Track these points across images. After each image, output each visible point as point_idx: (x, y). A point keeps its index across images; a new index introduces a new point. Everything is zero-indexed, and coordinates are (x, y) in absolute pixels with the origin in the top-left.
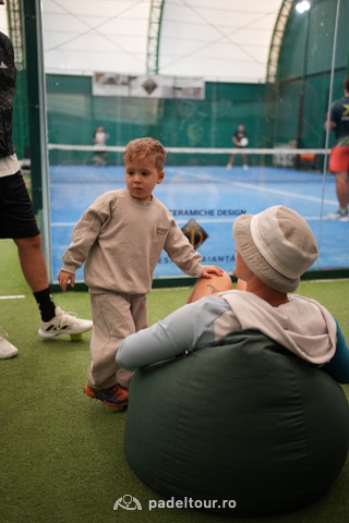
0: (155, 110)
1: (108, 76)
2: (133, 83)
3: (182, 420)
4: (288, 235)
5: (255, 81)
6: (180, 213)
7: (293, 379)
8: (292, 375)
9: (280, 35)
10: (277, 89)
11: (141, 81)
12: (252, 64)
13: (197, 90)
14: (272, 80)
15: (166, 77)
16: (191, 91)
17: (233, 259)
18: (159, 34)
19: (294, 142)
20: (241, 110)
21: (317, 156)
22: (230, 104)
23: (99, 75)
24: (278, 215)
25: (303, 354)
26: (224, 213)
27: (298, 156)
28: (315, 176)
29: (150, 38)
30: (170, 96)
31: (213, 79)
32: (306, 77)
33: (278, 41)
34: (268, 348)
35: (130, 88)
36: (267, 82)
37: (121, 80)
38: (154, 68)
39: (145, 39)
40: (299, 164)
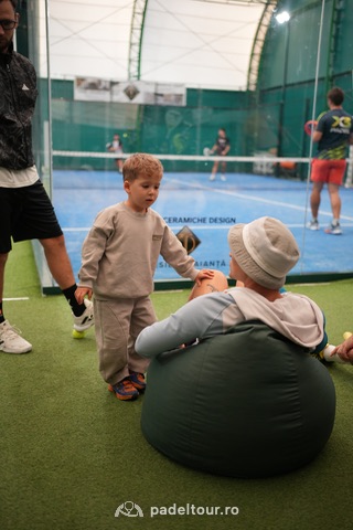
0: (134, 116)
1: (90, 81)
2: (115, 88)
3: (199, 396)
4: (274, 243)
5: (237, 89)
6: (175, 220)
7: (291, 361)
8: (290, 358)
9: (260, 44)
10: (257, 97)
11: (123, 87)
12: (233, 71)
13: (179, 97)
14: (253, 88)
15: (147, 83)
16: (173, 98)
17: (223, 264)
18: (141, 40)
19: (274, 150)
20: (222, 117)
21: (296, 164)
22: (210, 111)
23: (80, 80)
24: (265, 226)
25: (296, 339)
26: (215, 220)
27: (278, 164)
28: (296, 184)
29: (131, 44)
30: (152, 102)
31: (194, 86)
32: (286, 86)
33: (258, 50)
34: (270, 335)
35: (112, 94)
36: (248, 90)
37: (103, 84)
38: (136, 74)
39: (128, 45)
40: (279, 172)
